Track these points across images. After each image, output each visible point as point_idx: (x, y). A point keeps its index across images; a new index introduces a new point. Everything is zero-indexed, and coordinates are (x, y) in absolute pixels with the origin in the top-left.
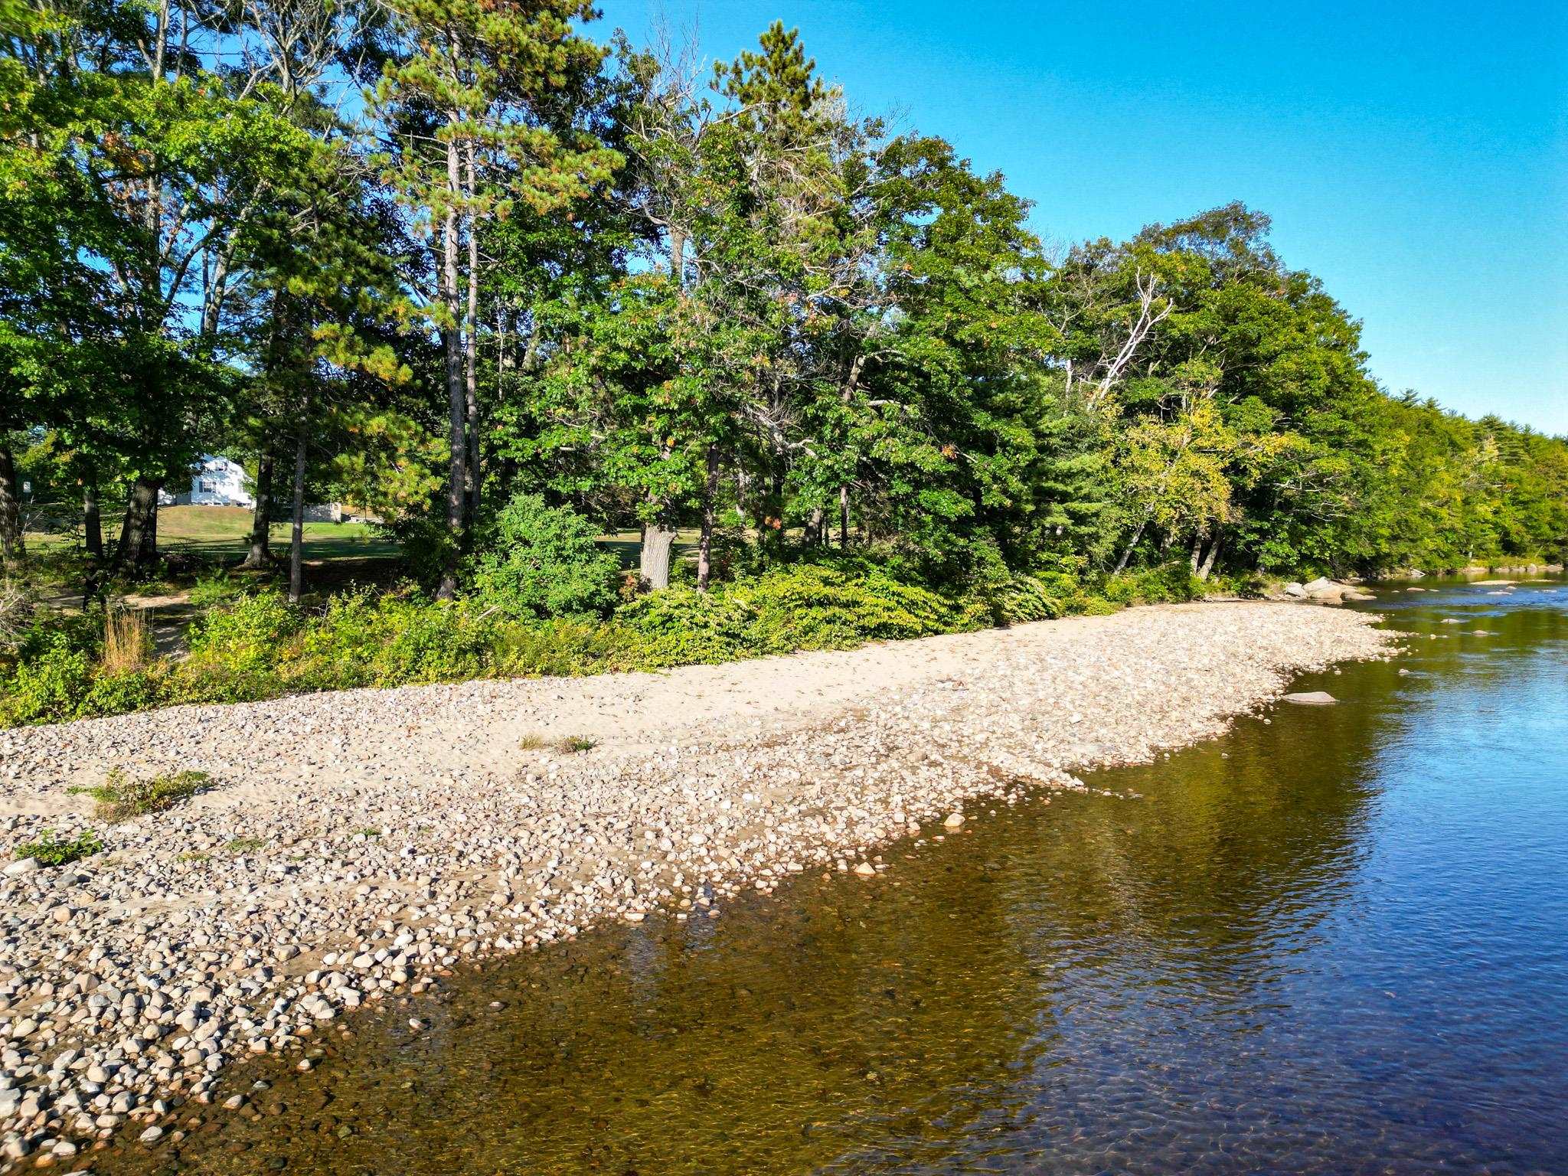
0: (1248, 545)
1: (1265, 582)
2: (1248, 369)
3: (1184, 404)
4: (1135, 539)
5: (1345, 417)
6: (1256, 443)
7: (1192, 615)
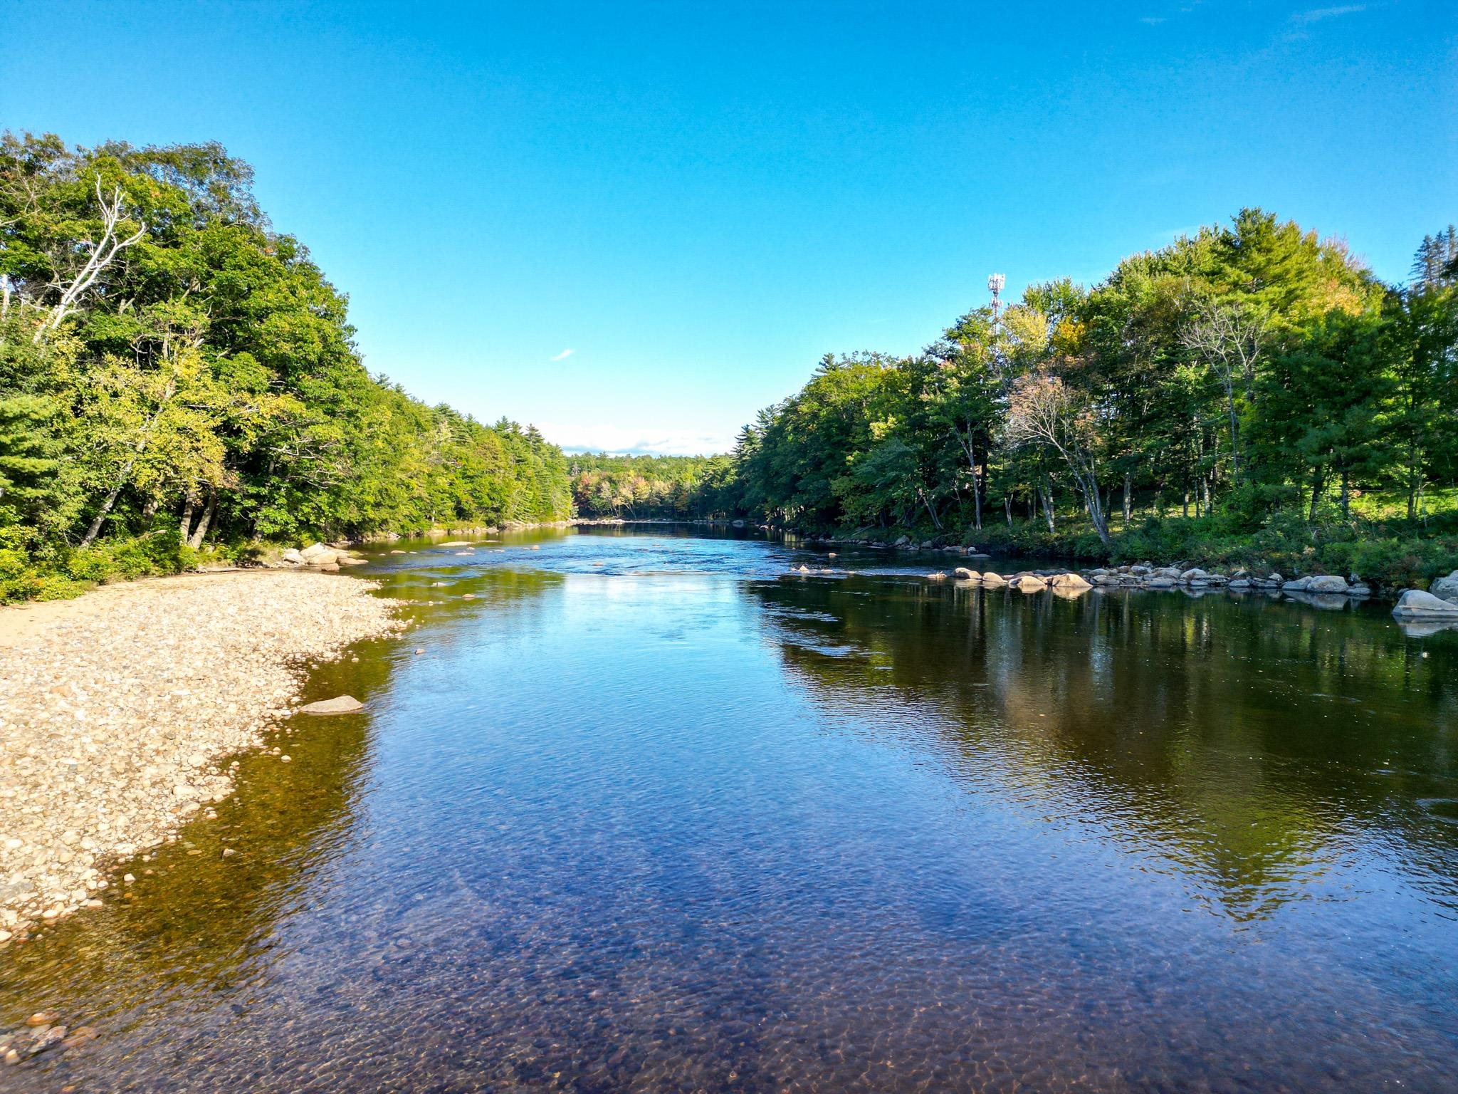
0: (245, 511)
1: (262, 549)
2: (239, 323)
3: (165, 351)
4: (108, 504)
5: (337, 386)
6: (251, 403)
7: (182, 593)
